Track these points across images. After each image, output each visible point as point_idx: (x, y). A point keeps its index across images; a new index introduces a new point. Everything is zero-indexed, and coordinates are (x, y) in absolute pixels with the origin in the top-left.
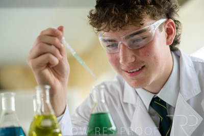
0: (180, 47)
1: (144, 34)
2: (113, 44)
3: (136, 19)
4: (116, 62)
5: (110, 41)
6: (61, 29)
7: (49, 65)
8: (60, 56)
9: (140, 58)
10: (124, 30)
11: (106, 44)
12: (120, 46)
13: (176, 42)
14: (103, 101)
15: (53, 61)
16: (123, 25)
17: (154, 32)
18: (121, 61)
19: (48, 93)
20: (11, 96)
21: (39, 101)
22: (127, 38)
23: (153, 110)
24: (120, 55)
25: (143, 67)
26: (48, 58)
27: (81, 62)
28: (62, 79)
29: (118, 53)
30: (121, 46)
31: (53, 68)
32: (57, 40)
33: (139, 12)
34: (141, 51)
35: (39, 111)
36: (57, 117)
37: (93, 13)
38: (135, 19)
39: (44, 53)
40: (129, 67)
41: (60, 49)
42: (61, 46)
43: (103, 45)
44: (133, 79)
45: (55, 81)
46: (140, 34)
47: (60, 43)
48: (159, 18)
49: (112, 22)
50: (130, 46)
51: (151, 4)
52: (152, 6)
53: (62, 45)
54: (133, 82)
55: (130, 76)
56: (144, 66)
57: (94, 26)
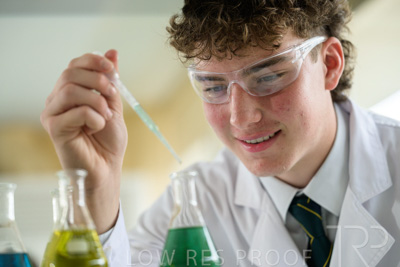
0: (351, 94)
1: (280, 67)
2: (217, 85)
3: (266, 36)
4: (222, 123)
5: (211, 78)
6: (112, 56)
7: (84, 129)
8: (108, 111)
9: (271, 116)
10: (240, 56)
11: (202, 85)
12: (232, 90)
13: (344, 84)
14: (194, 203)
15: (94, 123)
16: (239, 48)
17: (301, 61)
18: (233, 120)
19: (81, 184)
20: (7, 189)
21: (64, 202)
22: (246, 73)
23: (294, 221)
24: (232, 107)
25: (277, 133)
26: (85, 115)
27: (151, 127)
28: (112, 157)
29: (228, 103)
30: (234, 90)
31: (93, 135)
32: (103, 79)
33: (272, 22)
34: (273, 101)
35: (63, 221)
36: (100, 234)
37: (178, 21)
38: (263, 34)
39: (77, 106)
40: (248, 134)
41: (108, 98)
42: (111, 91)
43: (198, 88)
44: (256, 158)
45: (97, 162)
46: (271, 67)
47: (110, 86)
48: (310, 33)
49: (216, 41)
50: (252, 89)
51: (295, 6)
52: (298, 9)
53: (114, 90)
54: (256, 163)
55: (251, 150)
56: (280, 131)
57: (179, 49)
